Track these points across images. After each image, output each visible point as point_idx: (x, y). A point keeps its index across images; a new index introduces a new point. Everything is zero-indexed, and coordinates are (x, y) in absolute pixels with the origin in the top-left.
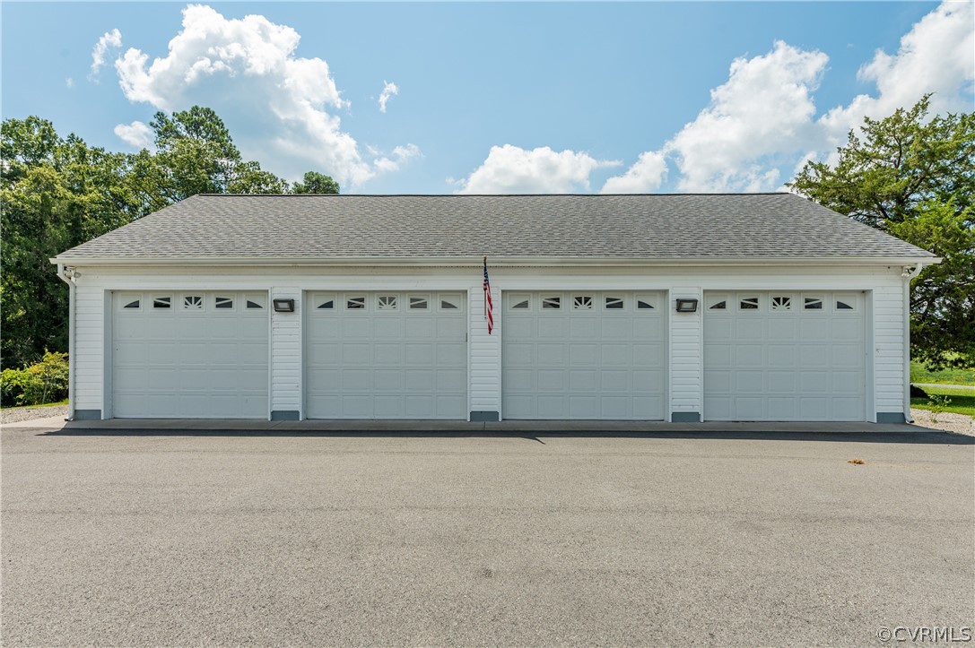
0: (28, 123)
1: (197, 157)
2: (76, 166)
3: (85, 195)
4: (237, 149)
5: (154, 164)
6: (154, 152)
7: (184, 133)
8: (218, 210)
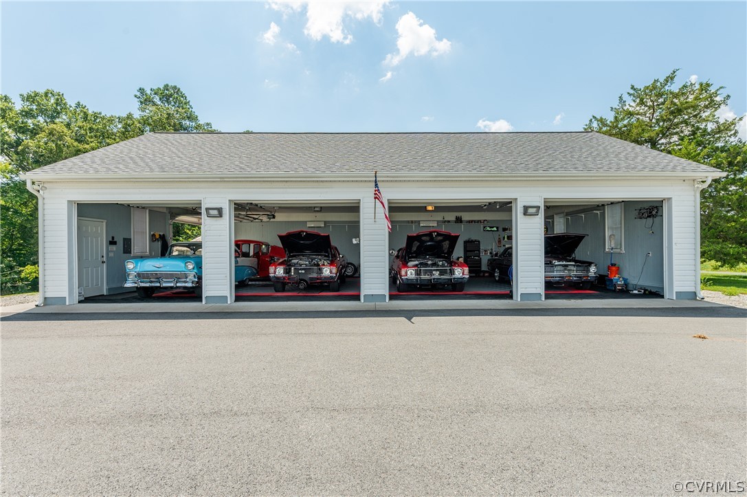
0: (46, 94)
1: (168, 118)
2: (81, 124)
3: (88, 144)
4: (196, 114)
5: (136, 123)
6: (137, 115)
7: (159, 103)
8: (167, 142)
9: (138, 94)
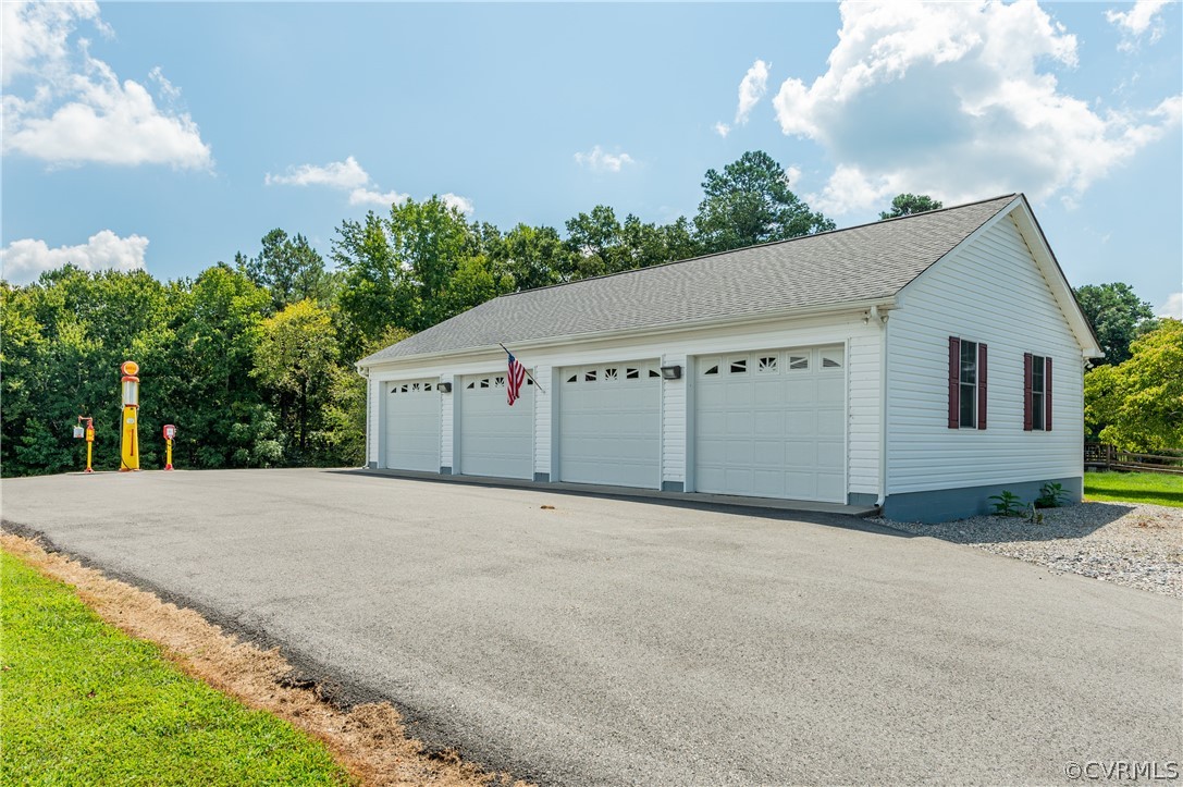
9: (706, 180)
